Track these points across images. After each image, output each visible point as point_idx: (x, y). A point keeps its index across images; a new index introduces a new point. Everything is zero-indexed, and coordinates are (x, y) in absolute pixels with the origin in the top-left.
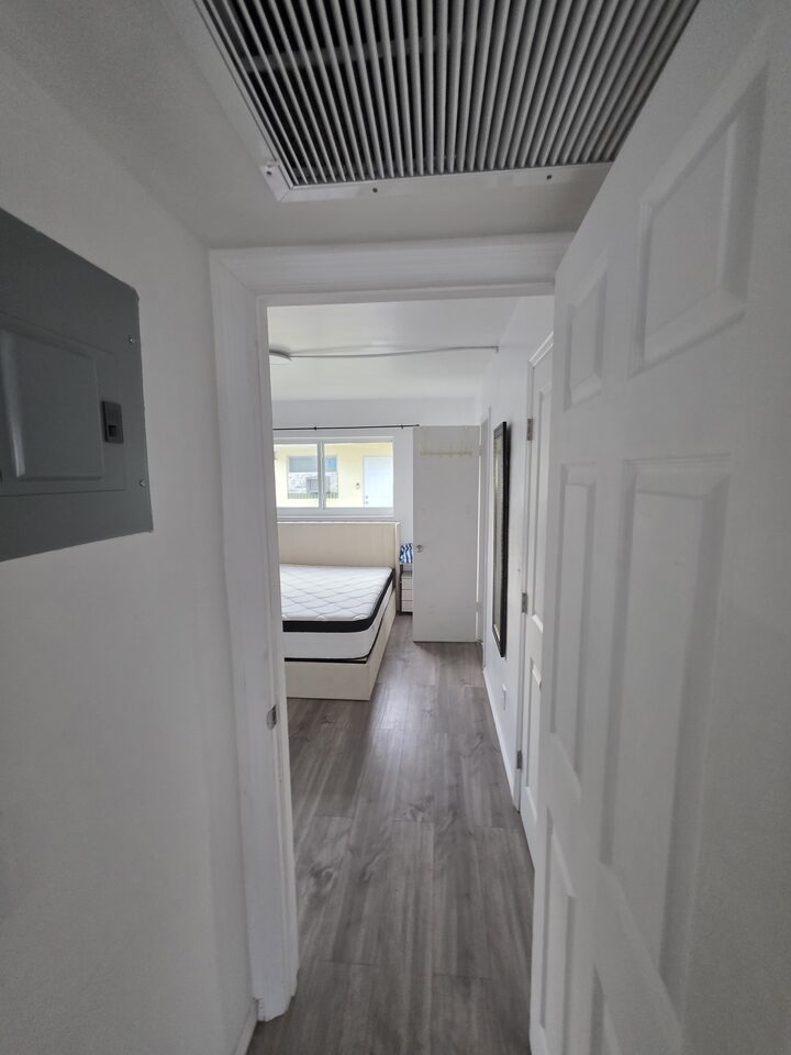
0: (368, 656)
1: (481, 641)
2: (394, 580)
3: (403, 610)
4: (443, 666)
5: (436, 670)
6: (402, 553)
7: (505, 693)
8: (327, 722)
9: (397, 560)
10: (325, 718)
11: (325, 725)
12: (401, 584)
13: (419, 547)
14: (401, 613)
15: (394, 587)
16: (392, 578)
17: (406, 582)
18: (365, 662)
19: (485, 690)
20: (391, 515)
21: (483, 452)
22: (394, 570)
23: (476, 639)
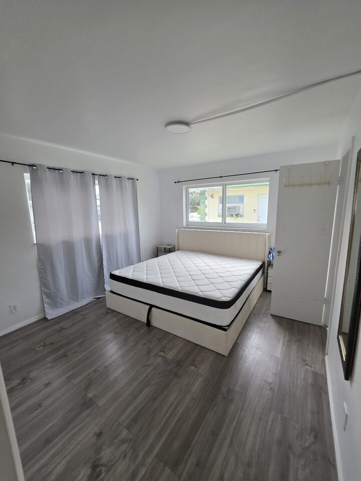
0: (229, 326)
1: (326, 326)
2: (264, 268)
3: (268, 289)
4: (289, 341)
5: (283, 344)
6: (270, 253)
7: (347, 415)
8: (194, 365)
9: (266, 257)
10: (194, 361)
11: (193, 368)
12: (267, 273)
13: (279, 252)
14: (266, 291)
15: (263, 273)
16: (262, 266)
17: (271, 272)
18: (225, 330)
19: (324, 378)
20: (264, 228)
21: (342, 181)
22: (264, 263)
23: (322, 323)
